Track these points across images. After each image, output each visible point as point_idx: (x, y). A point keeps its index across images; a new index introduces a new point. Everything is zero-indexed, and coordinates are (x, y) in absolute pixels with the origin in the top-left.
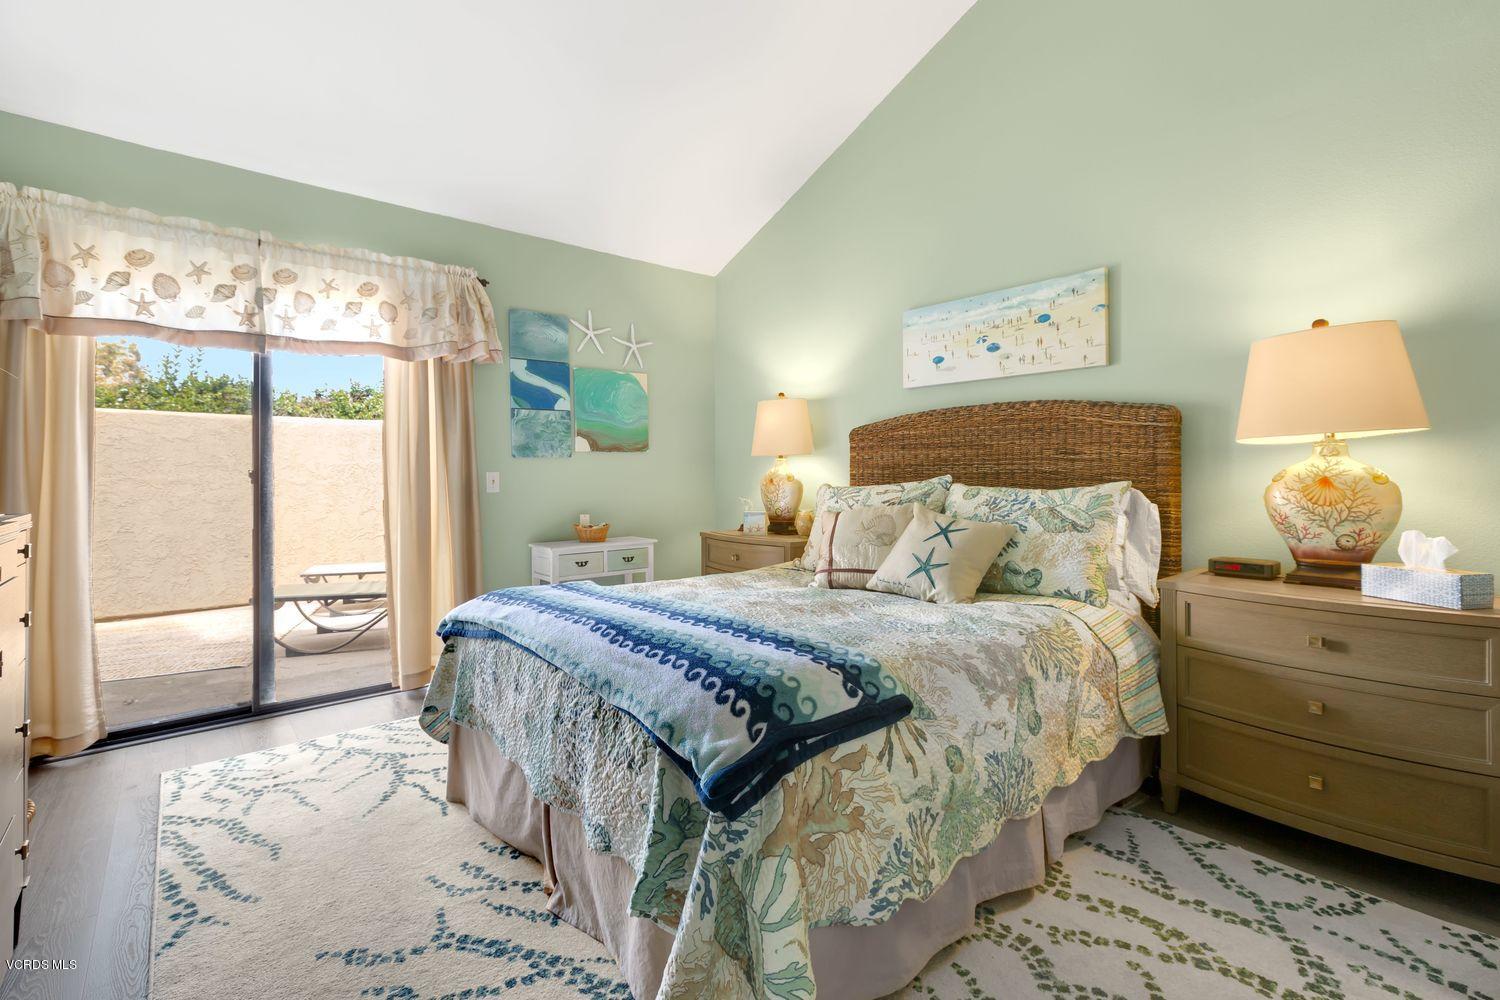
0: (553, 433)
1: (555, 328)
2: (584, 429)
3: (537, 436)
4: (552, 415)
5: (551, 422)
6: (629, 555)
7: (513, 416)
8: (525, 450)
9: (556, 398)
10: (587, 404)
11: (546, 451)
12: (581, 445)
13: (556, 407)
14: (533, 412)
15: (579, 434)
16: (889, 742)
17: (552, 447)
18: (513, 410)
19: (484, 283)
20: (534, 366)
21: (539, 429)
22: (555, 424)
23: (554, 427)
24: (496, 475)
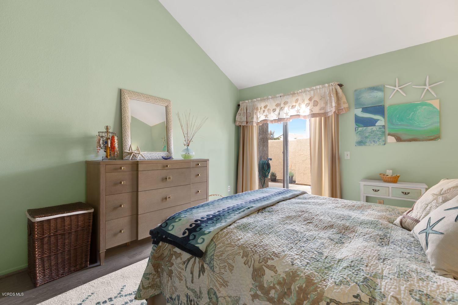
0: (375, 135)
1: (376, 92)
2: (392, 132)
3: (366, 137)
4: (374, 128)
5: (374, 131)
6: (407, 191)
7: (356, 130)
8: (360, 143)
9: (376, 121)
10: (394, 121)
11: (371, 143)
12: (391, 140)
13: (376, 125)
14: (365, 128)
15: (389, 135)
16: (189, 260)
17: (374, 141)
18: (356, 128)
19: (341, 85)
20: (365, 110)
21: (367, 135)
22: (376, 132)
23: (375, 133)
24: (349, 153)
